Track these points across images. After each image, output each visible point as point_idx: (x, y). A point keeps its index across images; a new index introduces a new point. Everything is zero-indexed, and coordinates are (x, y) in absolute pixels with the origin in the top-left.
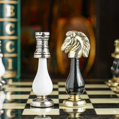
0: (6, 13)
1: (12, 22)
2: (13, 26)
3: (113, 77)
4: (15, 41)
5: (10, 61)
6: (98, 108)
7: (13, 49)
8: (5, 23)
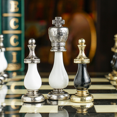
0: (11, 9)
1: (16, 17)
2: (17, 20)
3: (112, 71)
4: (19, 35)
5: (14, 54)
6: (98, 104)
7: (17, 43)
8: (10, 18)
